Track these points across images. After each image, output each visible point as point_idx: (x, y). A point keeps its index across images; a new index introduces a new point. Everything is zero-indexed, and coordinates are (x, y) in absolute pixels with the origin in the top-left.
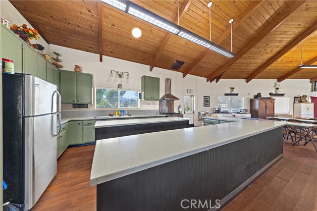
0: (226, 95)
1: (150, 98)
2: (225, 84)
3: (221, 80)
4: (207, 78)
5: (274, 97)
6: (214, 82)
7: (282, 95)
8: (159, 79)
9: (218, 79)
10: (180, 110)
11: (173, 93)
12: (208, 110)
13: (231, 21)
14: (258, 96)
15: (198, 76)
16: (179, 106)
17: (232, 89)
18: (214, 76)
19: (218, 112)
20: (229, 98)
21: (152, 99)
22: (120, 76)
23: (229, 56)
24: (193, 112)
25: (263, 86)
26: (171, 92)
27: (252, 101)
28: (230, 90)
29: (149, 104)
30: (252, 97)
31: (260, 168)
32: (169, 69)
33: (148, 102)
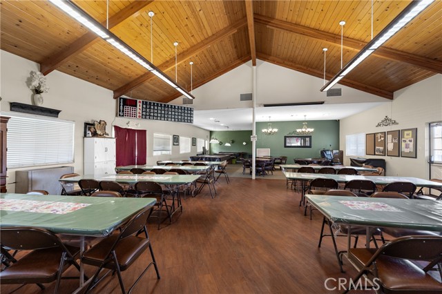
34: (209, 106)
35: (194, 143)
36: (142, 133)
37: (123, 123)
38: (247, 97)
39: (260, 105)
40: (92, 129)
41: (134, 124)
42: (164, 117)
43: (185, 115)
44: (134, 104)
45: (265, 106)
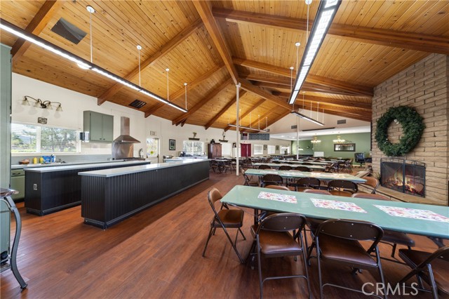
0: (190, 139)
1: (99, 139)
2: (189, 129)
3: (185, 125)
4: (173, 121)
5: (221, 143)
6: (179, 126)
7: (227, 141)
8: (112, 117)
9: (183, 123)
10: (142, 154)
11: (132, 135)
12: (173, 153)
13: (186, 84)
14: (213, 141)
15: (163, 117)
16: (140, 150)
17: (195, 134)
18: (179, 120)
19: (183, 155)
20: (193, 142)
21: (103, 141)
22: (44, 106)
23: (185, 111)
24: (158, 157)
25: (215, 134)
26: (129, 133)
27: (209, 145)
28: (193, 135)
29: (95, 147)
30: (209, 142)
31: (192, 184)
32: (126, 106)
33: (95, 144)
34: (276, 132)
35: (277, 148)
36: (250, 145)
37: (243, 142)
38: (295, 127)
39: (300, 131)
40: (234, 145)
41: (247, 142)
42: (257, 139)
43: (266, 137)
44: (246, 135)
45: (303, 131)
